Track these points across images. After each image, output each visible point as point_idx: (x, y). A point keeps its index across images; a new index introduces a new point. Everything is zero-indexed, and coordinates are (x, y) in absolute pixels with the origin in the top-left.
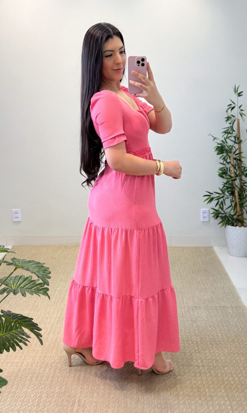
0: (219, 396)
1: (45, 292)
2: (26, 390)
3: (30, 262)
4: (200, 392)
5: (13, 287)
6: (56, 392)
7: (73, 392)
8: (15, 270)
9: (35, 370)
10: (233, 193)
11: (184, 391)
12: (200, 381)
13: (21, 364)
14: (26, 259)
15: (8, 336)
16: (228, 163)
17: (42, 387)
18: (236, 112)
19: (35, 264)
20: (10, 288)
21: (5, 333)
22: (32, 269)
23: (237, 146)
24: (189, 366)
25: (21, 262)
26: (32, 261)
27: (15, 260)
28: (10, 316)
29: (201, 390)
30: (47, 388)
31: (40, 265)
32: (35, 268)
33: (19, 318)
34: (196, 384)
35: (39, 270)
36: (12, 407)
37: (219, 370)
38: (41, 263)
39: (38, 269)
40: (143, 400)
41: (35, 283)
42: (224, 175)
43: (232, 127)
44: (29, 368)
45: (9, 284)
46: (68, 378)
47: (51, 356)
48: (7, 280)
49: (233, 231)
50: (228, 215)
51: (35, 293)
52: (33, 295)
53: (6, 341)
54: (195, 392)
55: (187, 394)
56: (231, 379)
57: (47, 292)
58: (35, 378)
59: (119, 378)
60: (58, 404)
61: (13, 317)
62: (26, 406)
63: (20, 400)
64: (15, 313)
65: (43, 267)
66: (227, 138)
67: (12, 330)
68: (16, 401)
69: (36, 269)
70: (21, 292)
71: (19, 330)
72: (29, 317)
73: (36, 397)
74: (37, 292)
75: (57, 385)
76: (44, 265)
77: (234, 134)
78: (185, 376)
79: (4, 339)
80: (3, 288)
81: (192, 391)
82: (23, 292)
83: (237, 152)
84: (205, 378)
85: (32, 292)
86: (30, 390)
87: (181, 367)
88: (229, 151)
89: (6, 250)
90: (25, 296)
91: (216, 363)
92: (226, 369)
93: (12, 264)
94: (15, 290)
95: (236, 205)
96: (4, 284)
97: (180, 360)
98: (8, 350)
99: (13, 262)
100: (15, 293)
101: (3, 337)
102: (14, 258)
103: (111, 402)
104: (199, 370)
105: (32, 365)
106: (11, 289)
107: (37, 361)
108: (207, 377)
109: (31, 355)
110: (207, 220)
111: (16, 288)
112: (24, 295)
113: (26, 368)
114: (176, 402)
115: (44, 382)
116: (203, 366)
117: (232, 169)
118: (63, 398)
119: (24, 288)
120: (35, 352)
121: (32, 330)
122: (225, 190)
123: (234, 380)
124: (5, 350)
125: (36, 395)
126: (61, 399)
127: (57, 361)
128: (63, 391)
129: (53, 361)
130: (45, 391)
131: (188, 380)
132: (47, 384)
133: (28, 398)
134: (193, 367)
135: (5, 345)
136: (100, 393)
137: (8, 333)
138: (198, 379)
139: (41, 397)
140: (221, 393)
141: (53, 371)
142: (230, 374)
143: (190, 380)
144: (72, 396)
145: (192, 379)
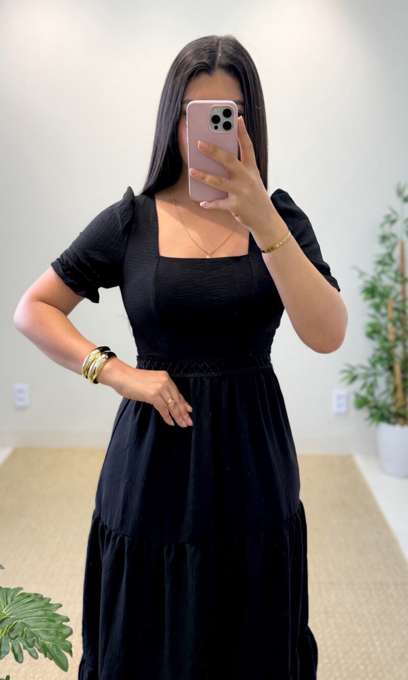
10: (391, 369)
16: (384, 315)
18: (398, 229)
22: (32, 625)
23: (398, 287)
31: (50, 613)
35: (49, 627)
39: (46, 624)
43: (390, 255)
49: (391, 433)
66: (383, 272)
69: (40, 624)
77: (395, 266)
83: (400, 298)
95: (395, 390)
110: (343, 409)
117: (390, 326)
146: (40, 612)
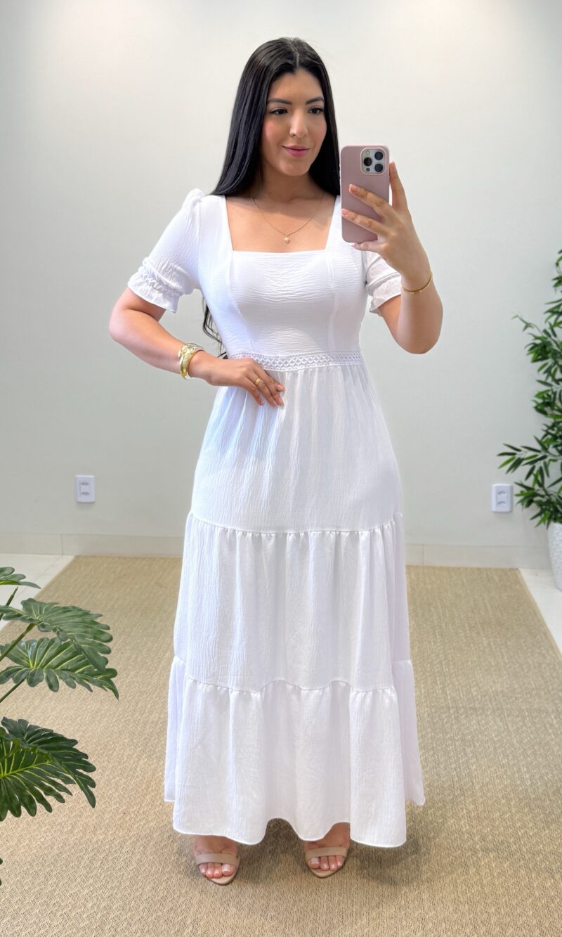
0: (519, 924)
1: (106, 677)
2: (77, 889)
3: (66, 610)
4: (476, 913)
5: (31, 665)
6: (145, 897)
7: (183, 899)
8: (29, 629)
9: (100, 843)
11: (439, 909)
12: (478, 885)
14: (57, 603)
15: (20, 778)
16: (557, 382)
17: (113, 885)
19: (77, 616)
20: (25, 669)
21: (13, 770)
22: (67, 630)
24: (453, 850)
25: (46, 610)
26: (71, 608)
27: (32, 604)
28: (24, 735)
29: (479, 909)
30: (126, 889)
31: (88, 619)
32: (76, 627)
33: (42, 739)
34: (466, 894)
35: (86, 632)
36: (42, 931)
37: (522, 863)
38: (92, 615)
39: (82, 630)
40: (342, 926)
42: (547, 409)
44: (87, 837)
45: (22, 658)
46: (172, 865)
47: (138, 812)
48: (16, 647)
50: (554, 499)
51: (81, 683)
52: (74, 687)
53: (12, 790)
54: (463, 913)
55: (446, 916)
56: (549, 884)
57: (113, 679)
58: (100, 862)
59: (290, 871)
60: (147, 928)
61: (29, 736)
62: (74, 930)
63: (60, 913)
64: (39, 727)
65: (96, 623)
66: (557, 324)
67: (31, 765)
68: (52, 916)
69: (76, 629)
70: (48, 680)
71: (47, 763)
72: (68, 736)
73: (98, 907)
74: (87, 679)
76: (98, 620)
78: (443, 874)
79: (9, 786)
80: (7, 669)
81: (456, 911)
82: (52, 680)
84: (489, 878)
85: (75, 679)
86: (86, 891)
87: (434, 851)
88: (559, 355)
89: (13, 579)
90: (55, 689)
91: (515, 844)
92: (538, 859)
93: (23, 616)
94: (33, 674)
96: (8, 658)
97: (432, 834)
98: (17, 813)
99: (26, 610)
100: (32, 683)
101: (8, 781)
102: (30, 600)
103: (267, 928)
104: (475, 859)
106: (25, 671)
107: (107, 822)
108: (494, 876)
110: (506, 508)
111: (38, 667)
112: (53, 687)
113: (81, 838)
115: (120, 874)
116: (486, 850)
118: (160, 914)
119: (58, 668)
121: (72, 769)
122: (549, 442)
125: (98, 903)
126: (154, 917)
127: (151, 824)
128: (159, 898)
129: (142, 823)
130: (119, 895)
131: (448, 881)
132: (124, 878)
133: (79, 910)
134: (462, 851)
135: (11, 801)
136: (244, 905)
137: (19, 770)
138: (473, 882)
139: (108, 908)
140: (525, 918)
141: (142, 848)
142: (547, 871)
143: (453, 883)
144: (179, 910)
145: (458, 881)
146: (77, 620)
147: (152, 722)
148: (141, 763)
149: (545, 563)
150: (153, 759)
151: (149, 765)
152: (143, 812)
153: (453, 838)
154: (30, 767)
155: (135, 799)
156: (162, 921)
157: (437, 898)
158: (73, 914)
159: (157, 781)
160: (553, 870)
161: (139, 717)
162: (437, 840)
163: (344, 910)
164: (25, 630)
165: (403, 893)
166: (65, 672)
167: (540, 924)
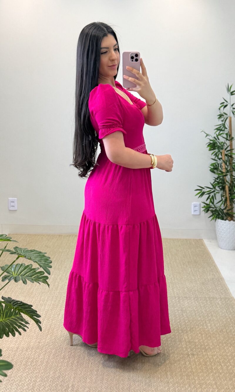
0: (207, 383)
1: (45, 280)
2: (21, 374)
3: (31, 251)
4: (190, 379)
5: (14, 274)
6: (51, 376)
7: (67, 377)
8: (17, 258)
9: (29, 355)
10: (223, 188)
11: (174, 378)
12: (190, 369)
13: (16, 349)
14: (27, 249)
15: (8, 321)
16: (220, 159)
17: (37, 372)
18: (228, 110)
19: (36, 253)
21: (4, 319)
22: (34, 259)
23: (228, 143)
24: (179, 355)
25: (23, 251)
26: (33, 251)
27: (17, 248)
28: (11, 303)
29: (191, 378)
30: (42, 373)
31: (41, 254)
32: (37, 257)
33: (19, 304)
34: (185, 372)
35: (41, 259)
37: (208, 359)
38: (42, 253)
40: (134, 386)
41: (35, 271)
42: (215, 171)
43: (224, 125)
44: (24, 353)
45: (10, 272)
46: (61, 363)
47: (45, 342)
48: (9, 268)
49: (223, 225)
50: (218, 209)
51: (35, 281)
52: (33, 282)
53: (5, 326)
54: (184, 380)
55: (177, 381)
56: (219, 368)
57: (47, 280)
58: (30, 363)
60: (52, 389)
61: (14, 303)
62: (21, 390)
63: (15, 384)
64: (16, 300)
65: (45, 256)
66: (219, 135)
67: (11, 316)
68: (12, 385)
69: (37, 258)
70: (22, 280)
71: (18, 316)
72: (29, 304)
73: (31, 381)
74: (37, 280)
75: (52, 370)
76: (45, 255)
77: (226, 131)
78: (176, 364)
79: (3, 324)
80: (5, 276)
81: (181, 379)
82: (24, 280)
83: (229, 149)
84: (195, 366)
85: (33, 280)
86: (25, 374)
87: (171, 355)
88: (220, 148)
89: (8, 239)
90: (26, 283)
91: (205, 352)
92: (215, 358)
93: (15, 253)
94: (16, 278)
95: (226, 200)
96: (6, 272)
97: (170, 348)
98: (8, 336)
99: (16, 251)
100: (16, 281)
101: (3, 323)
102: (16, 247)
103: (103, 387)
104: (189, 358)
105: (27, 350)
106: (12, 277)
107: (32, 346)
108: (197, 365)
109: (26, 340)
110: (198, 213)
111: (17, 275)
113: (21, 353)
114: (166, 388)
115: (39, 367)
116: (193, 355)
117: (223, 165)
118: (57, 383)
119: (25, 276)
120: (29, 338)
121: (31, 317)
122: (216, 185)
123: (222, 369)
124: (4, 335)
125: (31, 379)
126: (55, 384)
127: (51, 347)
128: (57, 376)
129: (47, 347)
130: (40, 376)
131: (178, 368)
132: (41, 369)
133: (23, 382)
134: (183, 355)
135: (5, 331)
136: (93, 378)
137: (7, 318)
138: (188, 367)
139: (35, 381)
140: (210, 381)
141: (48, 357)
142: (218, 362)
143: (180, 368)
144: (66, 381)
145: (182, 367)
146: (37, 255)
147: (48, 305)
148: (45, 322)
149: (214, 237)
150: (50, 320)
151: (48, 323)
152: (47, 342)
153: (179, 350)
154: (11, 317)
155: (43, 337)
156: (59, 385)
157: (174, 374)
158: (20, 384)
159: (52, 329)
160: (221, 362)
161: (42, 303)
162: (173, 351)
163: (135, 379)
164: (16, 259)
165: (159, 372)
166: (29, 277)
167: (216, 384)
